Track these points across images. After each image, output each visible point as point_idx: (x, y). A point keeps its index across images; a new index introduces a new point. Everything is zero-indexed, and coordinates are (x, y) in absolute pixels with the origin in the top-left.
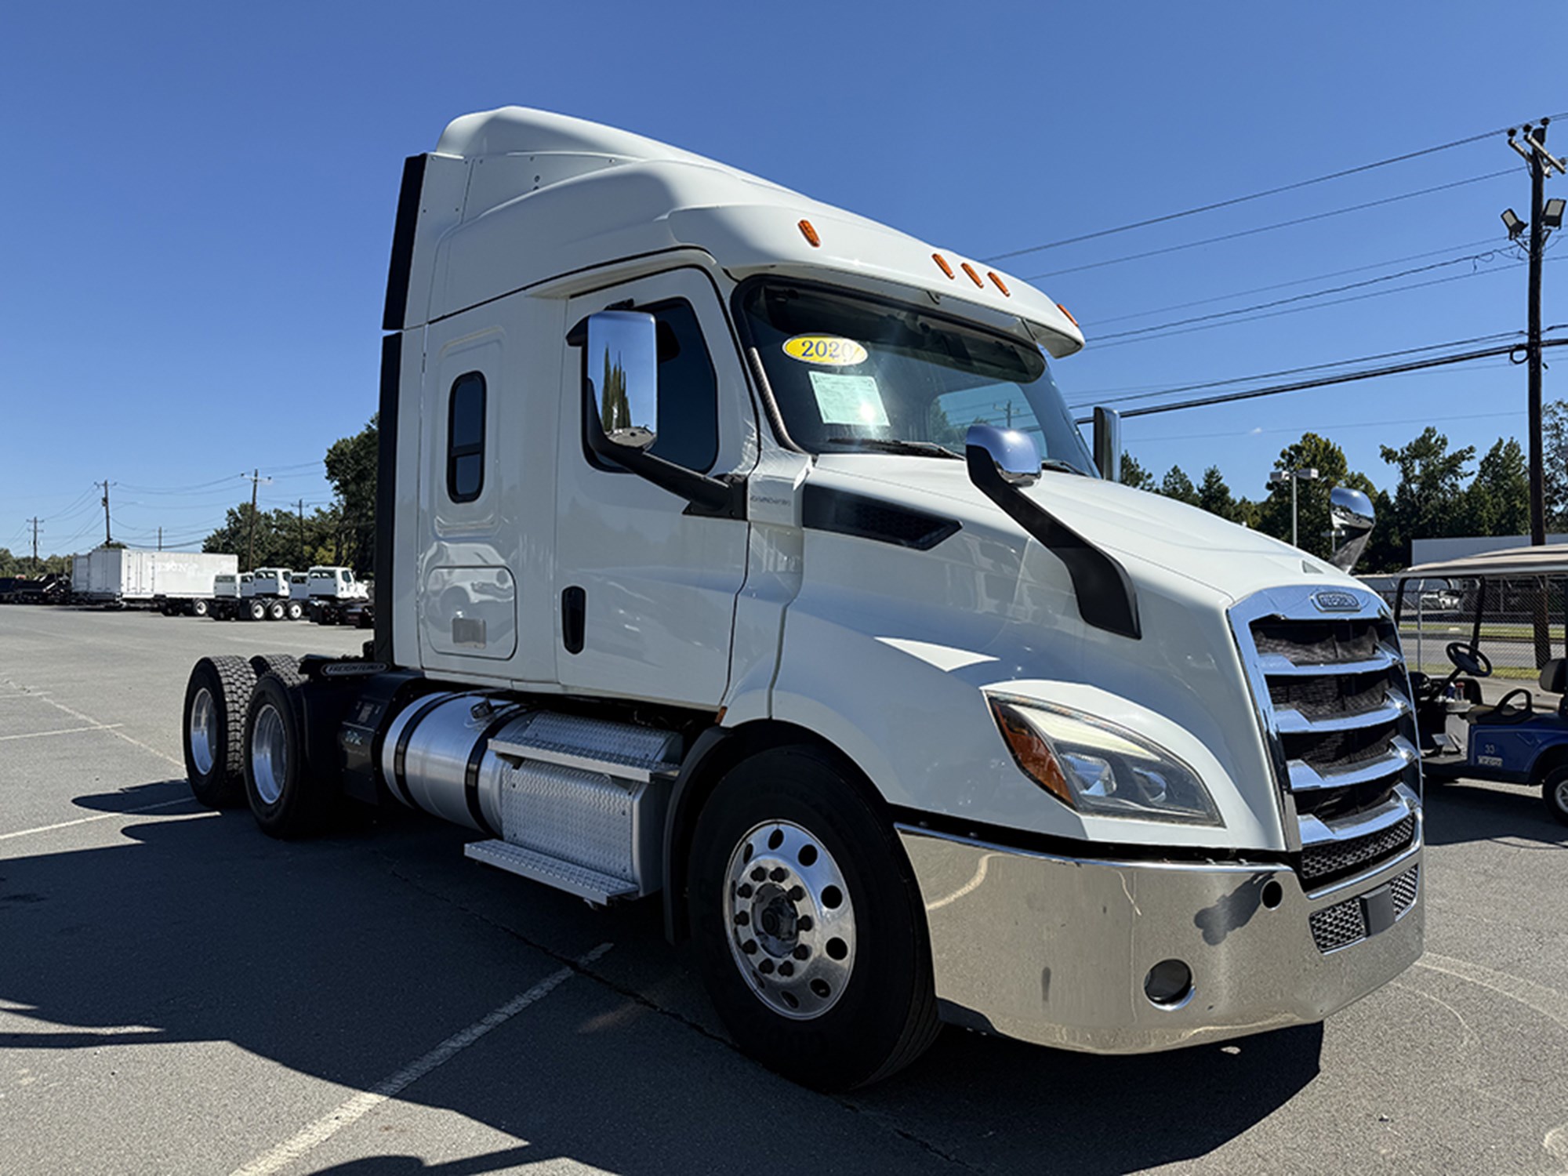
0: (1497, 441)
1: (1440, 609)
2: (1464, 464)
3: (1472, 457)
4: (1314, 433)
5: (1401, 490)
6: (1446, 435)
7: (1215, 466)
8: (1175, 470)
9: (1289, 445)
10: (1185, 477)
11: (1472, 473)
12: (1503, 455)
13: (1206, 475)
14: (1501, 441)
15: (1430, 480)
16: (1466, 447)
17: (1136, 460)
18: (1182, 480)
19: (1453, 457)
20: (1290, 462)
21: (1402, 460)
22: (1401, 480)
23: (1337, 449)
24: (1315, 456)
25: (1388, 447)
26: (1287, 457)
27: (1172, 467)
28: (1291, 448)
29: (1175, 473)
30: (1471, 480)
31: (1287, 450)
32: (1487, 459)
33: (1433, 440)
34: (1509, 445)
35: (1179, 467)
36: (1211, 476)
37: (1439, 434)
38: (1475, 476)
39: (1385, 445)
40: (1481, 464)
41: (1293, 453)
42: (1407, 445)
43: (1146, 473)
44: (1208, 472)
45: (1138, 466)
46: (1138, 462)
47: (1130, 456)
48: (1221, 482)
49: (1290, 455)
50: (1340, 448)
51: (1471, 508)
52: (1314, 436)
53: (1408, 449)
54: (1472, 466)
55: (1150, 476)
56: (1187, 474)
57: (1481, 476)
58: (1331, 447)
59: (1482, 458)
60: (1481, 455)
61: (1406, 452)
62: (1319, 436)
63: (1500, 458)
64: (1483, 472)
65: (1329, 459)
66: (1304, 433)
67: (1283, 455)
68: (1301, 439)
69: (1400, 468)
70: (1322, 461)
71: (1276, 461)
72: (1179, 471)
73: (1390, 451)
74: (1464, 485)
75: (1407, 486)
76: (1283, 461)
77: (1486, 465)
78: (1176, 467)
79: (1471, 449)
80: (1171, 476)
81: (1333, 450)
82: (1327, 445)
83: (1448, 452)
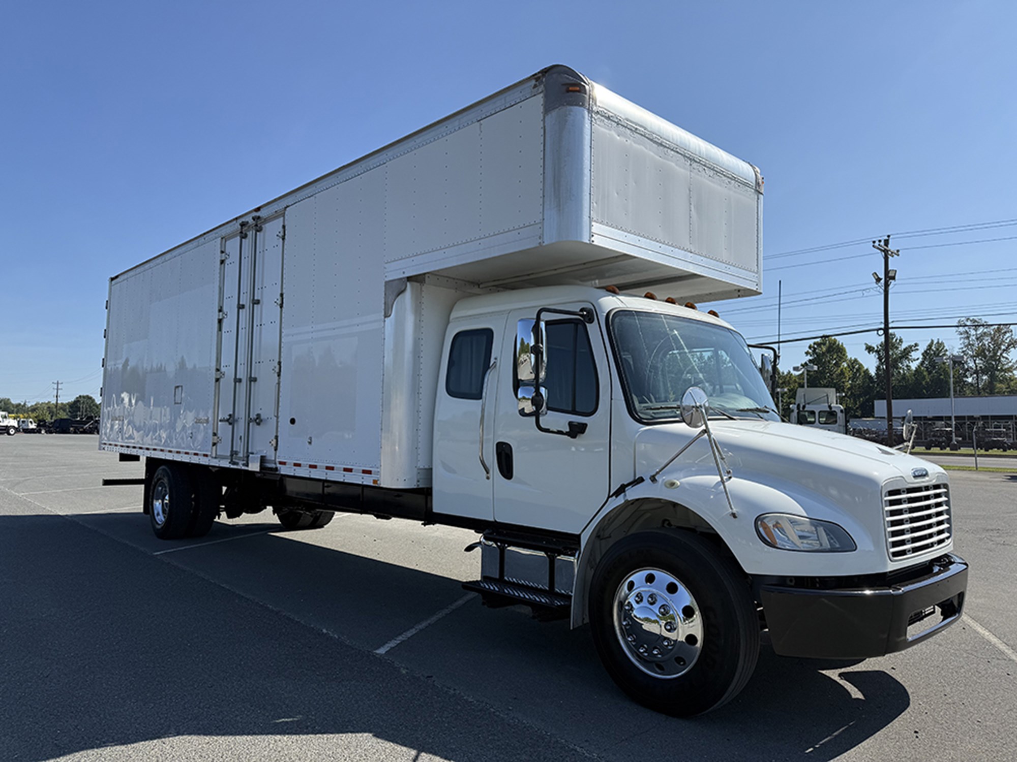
0: (929, 342)
2: (912, 353)
3: (917, 349)
4: (827, 335)
5: (878, 368)
6: (902, 337)
9: (813, 342)
11: (918, 359)
12: (934, 349)
14: (932, 341)
16: (913, 344)
19: (906, 350)
20: (814, 351)
21: (878, 352)
22: (878, 363)
23: (841, 344)
24: (829, 349)
25: (869, 344)
26: (812, 349)
28: (814, 344)
30: (918, 362)
31: (812, 345)
32: (925, 352)
33: (894, 340)
34: (937, 343)
37: (897, 336)
38: (920, 361)
39: (867, 343)
40: (923, 354)
41: (816, 346)
42: (880, 343)
49: (814, 347)
52: (827, 337)
54: (917, 355)
57: (923, 361)
58: (837, 343)
59: (923, 351)
60: (922, 348)
61: (880, 347)
62: (830, 337)
63: (933, 351)
64: (925, 358)
65: (837, 350)
66: (822, 335)
67: (810, 347)
68: (820, 338)
69: (877, 356)
70: (832, 351)
71: (806, 351)
73: (871, 347)
74: (914, 366)
75: (881, 367)
76: (810, 351)
77: (925, 355)
79: (916, 345)
81: (839, 344)
82: (835, 342)
83: (903, 347)
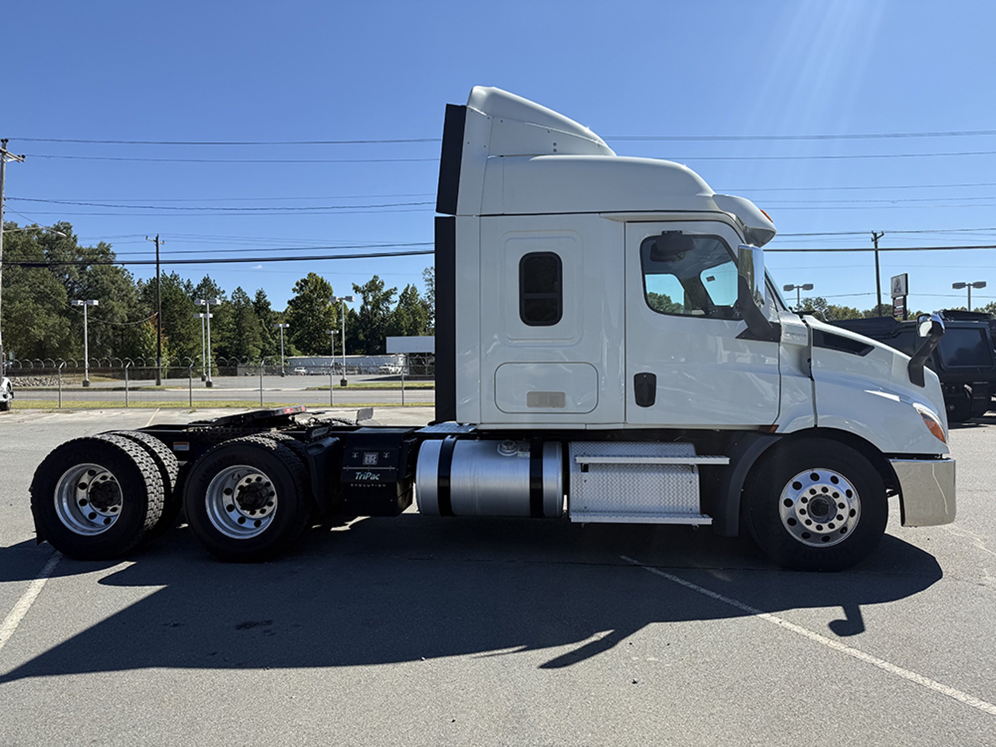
0: (406, 286)
1: (389, 374)
2: (392, 296)
3: (396, 293)
4: (315, 272)
5: (362, 308)
6: (384, 281)
7: (262, 289)
8: (239, 289)
9: (301, 278)
10: (246, 294)
11: (396, 302)
12: (410, 293)
13: (257, 293)
14: (409, 286)
15: (376, 305)
16: (393, 288)
17: (214, 281)
18: (243, 296)
19: (387, 292)
20: (301, 288)
21: (363, 292)
22: (362, 303)
23: (327, 283)
24: (316, 287)
25: (356, 284)
26: (300, 286)
27: (237, 287)
28: (302, 281)
29: (239, 291)
30: (396, 305)
31: (300, 281)
32: (403, 295)
33: (377, 283)
34: (412, 288)
35: (242, 288)
36: (260, 295)
37: (380, 279)
38: (398, 303)
39: (355, 283)
40: (400, 297)
41: (303, 284)
42: (365, 284)
43: (222, 290)
44: (258, 292)
45: (215, 285)
46: (216, 282)
47: (210, 278)
48: (266, 298)
49: (301, 284)
50: (329, 283)
51: (397, 320)
52: (315, 275)
53: (366, 286)
54: (395, 298)
55: (224, 292)
56: (247, 292)
57: (400, 303)
58: (325, 282)
59: (400, 294)
60: (400, 292)
61: (365, 288)
62: (317, 275)
63: (408, 294)
64: (401, 301)
65: (324, 289)
66: (309, 272)
67: (297, 284)
68: (307, 276)
69: (362, 297)
70: (320, 289)
71: (293, 287)
72: (241, 290)
73: (358, 287)
74: (393, 308)
75: (366, 307)
76: (297, 288)
77: (402, 297)
78: (239, 288)
79: (396, 289)
80: (237, 293)
81: (325, 283)
82: (322, 281)
83: (384, 290)
